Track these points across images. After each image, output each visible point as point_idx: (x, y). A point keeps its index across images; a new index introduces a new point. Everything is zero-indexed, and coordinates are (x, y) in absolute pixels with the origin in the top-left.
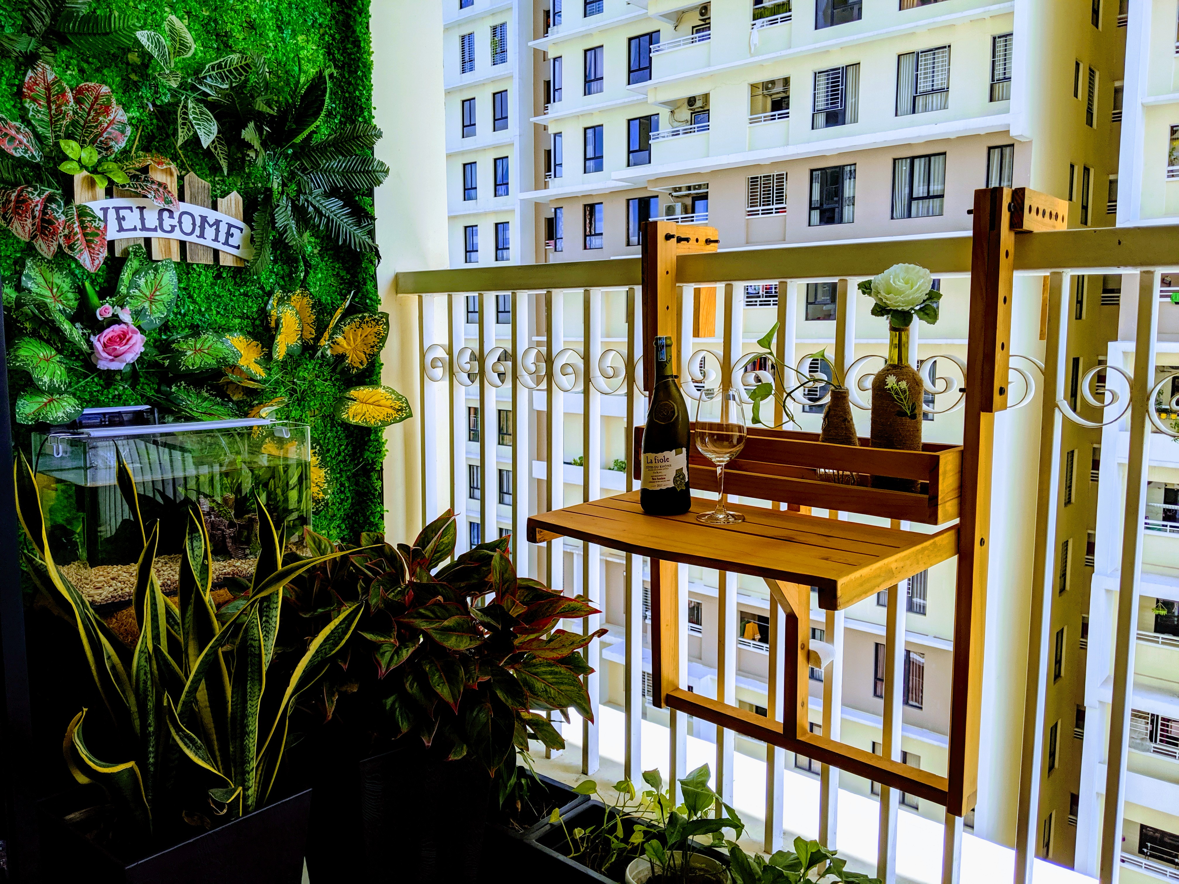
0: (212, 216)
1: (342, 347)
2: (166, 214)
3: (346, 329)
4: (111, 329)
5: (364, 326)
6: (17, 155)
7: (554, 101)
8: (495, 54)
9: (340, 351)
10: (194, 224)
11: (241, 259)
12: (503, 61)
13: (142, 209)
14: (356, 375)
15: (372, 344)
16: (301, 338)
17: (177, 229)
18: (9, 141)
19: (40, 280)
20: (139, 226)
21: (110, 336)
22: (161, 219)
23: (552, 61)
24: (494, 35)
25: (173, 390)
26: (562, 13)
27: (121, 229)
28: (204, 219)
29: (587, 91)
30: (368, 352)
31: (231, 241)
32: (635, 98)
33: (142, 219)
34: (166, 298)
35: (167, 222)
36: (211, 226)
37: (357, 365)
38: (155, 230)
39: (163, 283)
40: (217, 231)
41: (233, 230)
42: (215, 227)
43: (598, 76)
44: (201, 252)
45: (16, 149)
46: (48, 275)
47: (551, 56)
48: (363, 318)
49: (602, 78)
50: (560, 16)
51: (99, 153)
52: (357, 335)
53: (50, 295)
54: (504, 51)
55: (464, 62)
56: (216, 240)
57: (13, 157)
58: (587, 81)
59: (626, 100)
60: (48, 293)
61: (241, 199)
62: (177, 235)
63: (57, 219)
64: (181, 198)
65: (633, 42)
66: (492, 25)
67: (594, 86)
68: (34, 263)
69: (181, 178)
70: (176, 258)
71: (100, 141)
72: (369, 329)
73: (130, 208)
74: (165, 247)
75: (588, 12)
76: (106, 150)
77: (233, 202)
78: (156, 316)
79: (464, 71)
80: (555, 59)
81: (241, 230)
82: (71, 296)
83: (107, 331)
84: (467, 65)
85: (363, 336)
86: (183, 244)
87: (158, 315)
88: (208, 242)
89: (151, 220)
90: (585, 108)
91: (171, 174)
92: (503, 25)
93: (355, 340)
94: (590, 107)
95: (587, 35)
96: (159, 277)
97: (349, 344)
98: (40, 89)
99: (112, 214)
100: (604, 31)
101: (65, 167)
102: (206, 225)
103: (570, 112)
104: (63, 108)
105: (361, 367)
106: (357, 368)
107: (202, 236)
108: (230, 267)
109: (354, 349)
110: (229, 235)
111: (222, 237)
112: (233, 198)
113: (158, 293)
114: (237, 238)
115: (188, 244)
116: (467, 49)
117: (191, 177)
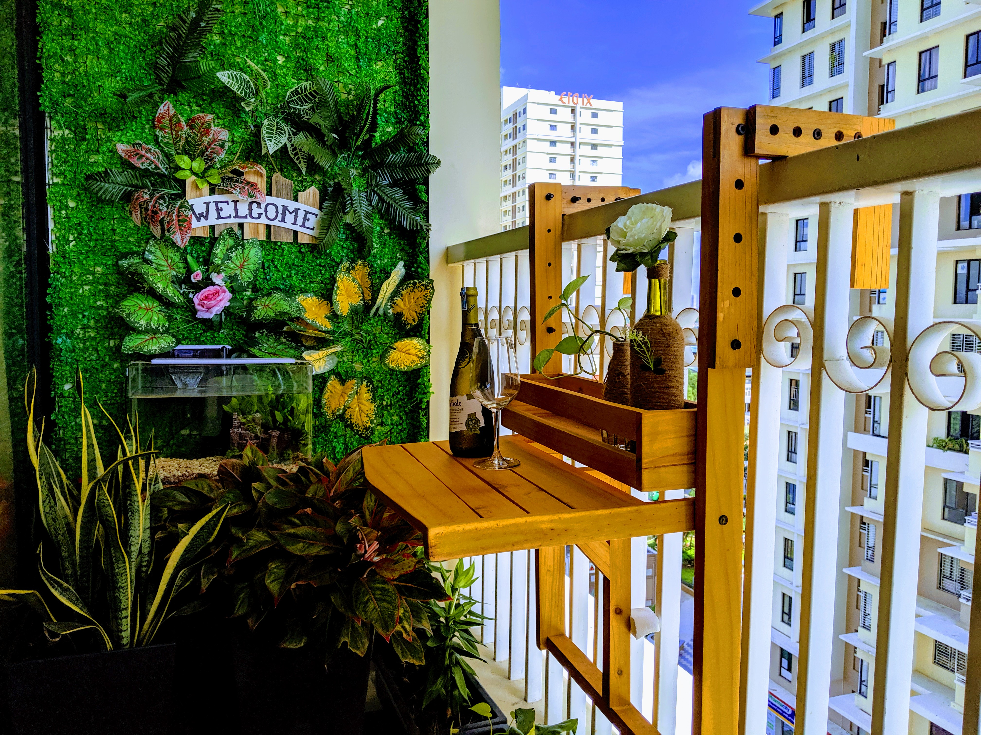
0: (292, 205)
1: (400, 307)
2: (255, 206)
3: (404, 292)
4: (207, 289)
5: (416, 290)
6: (143, 168)
7: (887, 102)
8: (832, 66)
9: (399, 310)
10: (277, 212)
11: (316, 238)
12: (840, 72)
13: (236, 202)
14: (411, 329)
15: (422, 305)
16: (363, 299)
17: (263, 216)
18: (138, 158)
19: (159, 254)
20: (233, 214)
21: (206, 294)
22: (251, 209)
23: (886, 66)
24: (833, 50)
25: (256, 336)
26: (898, 23)
27: (219, 217)
28: (285, 208)
29: (920, 90)
30: (418, 311)
31: (307, 224)
32: (971, 90)
33: (236, 209)
34: (252, 267)
35: (256, 211)
36: (291, 213)
37: (411, 322)
38: (246, 217)
39: (250, 256)
40: (296, 217)
41: (309, 216)
42: (294, 214)
43: (933, 74)
44: (283, 233)
45: (142, 164)
46: (164, 250)
47: (885, 62)
48: (415, 284)
49: (936, 76)
50: (896, 25)
51: (207, 163)
52: (410, 297)
53: (166, 264)
54: (841, 64)
55: (803, 78)
56: (295, 223)
57: (139, 169)
58: (921, 80)
59: (961, 93)
60: (165, 263)
61: (318, 192)
62: (264, 220)
63: (160, 210)
64: (269, 193)
65: (971, 39)
66: (831, 42)
67: (928, 84)
68: (156, 243)
69: (269, 178)
70: (263, 237)
71: (207, 155)
72: (420, 293)
73: (227, 202)
74: (254, 229)
75: (924, 17)
76: (211, 160)
77: (311, 195)
78: (246, 280)
79: (803, 86)
80: (889, 65)
81: (316, 215)
82: (181, 265)
83: (204, 290)
84: (806, 80)
85: (415, 298)
86: (268, 227)
87: (247, 279)
88: (288, 224)
89: (243, 209)
90: (918, 105)
91: (262, 176)
92: (841, 41)
93: (409, 302)
94: (923, 104)
95: (924, 37)
96: (246, 252)
97: (405, 305)
98: (166, 121)
99: (212, 207)
100: (939, 32)
101: (179, 175)
102: (287, 213)
103: (903, 110)
104: (180, 133)
105: (414, 324)
106: (411, 324)
107: (283, 220)
108: (308, 244)
109: (409, 309)
110: (305, 219)
111: (300, 221)
112: (311, 192)
113: (246, 263)
114: (312, 222)
115: (272, 228)
116: (807, 66)
117: (277, 176)
